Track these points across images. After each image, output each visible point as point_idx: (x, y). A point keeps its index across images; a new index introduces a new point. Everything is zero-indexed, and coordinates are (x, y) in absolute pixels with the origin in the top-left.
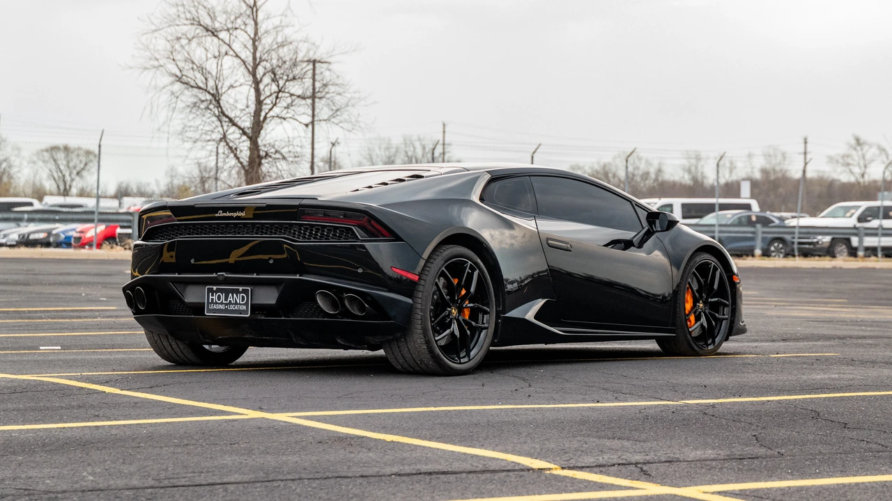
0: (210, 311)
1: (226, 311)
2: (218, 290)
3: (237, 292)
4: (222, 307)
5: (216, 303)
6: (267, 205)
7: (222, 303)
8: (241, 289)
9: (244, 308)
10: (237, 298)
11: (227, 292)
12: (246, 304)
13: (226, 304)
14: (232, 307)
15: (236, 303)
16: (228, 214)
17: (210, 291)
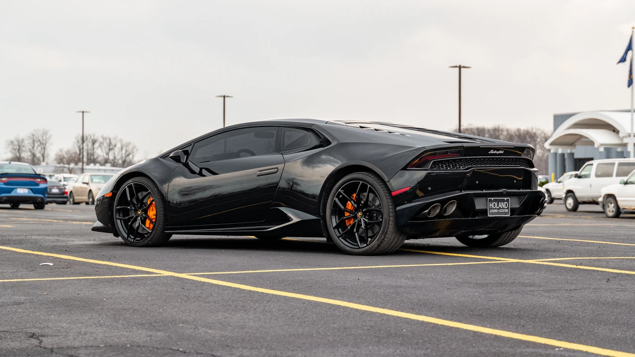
0: (490, 214)
1: (498, 213)
2: (495, 201)
3: (504, 201)
4: (496, 211)
5: (493, 209)
6: (515, 147)
7: (496, 209)
8: (505, 199)
9: (507, 210)
10: (503, 205)
11: (498, 201)
12: (508, 208)
13: (498, 209)
14: (501, 211)
15: (503, 208)
16: (495, 152)
17: (490, 201)
